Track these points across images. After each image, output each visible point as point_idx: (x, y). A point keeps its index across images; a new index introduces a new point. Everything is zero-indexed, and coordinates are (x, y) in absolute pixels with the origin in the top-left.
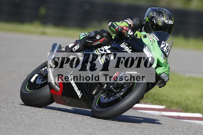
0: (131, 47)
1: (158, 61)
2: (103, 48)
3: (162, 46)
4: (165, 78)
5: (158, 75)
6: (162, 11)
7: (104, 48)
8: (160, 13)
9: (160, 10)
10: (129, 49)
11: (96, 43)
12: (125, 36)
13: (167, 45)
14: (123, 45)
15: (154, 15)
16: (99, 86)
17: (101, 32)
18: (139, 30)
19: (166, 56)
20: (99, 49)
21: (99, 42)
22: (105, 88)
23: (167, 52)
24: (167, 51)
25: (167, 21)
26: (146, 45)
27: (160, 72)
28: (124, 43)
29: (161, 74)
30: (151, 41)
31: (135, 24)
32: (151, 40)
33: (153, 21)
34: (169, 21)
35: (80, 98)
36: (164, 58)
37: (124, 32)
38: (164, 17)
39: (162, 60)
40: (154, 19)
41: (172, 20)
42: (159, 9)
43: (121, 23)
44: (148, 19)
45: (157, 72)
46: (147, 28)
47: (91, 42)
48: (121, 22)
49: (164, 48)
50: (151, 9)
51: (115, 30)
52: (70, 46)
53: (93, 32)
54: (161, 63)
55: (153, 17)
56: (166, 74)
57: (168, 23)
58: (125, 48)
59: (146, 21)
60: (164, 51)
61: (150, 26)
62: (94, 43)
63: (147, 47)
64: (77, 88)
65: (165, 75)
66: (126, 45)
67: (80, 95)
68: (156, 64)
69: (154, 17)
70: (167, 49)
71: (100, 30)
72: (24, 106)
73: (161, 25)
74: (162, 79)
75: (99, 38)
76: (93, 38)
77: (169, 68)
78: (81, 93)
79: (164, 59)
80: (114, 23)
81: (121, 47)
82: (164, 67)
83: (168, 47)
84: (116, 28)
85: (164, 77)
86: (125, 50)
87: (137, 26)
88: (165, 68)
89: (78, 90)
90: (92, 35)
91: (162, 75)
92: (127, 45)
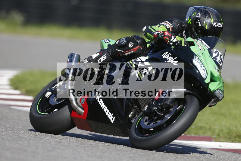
0: (176, 58)
1: (212, 74)
2: (138, 59)
3: (214, 55)
4: (220, 96)
5: (212, 92)
6: (209, 10)
7: (140, 59)
8: (206, 14)
9: (206, 10)
10: (174, 60)
11: (128, 52)
12: (167, 44)
13: (220, 54)
14: (165, 56)
15: (198, 15)
16: (135, 107)
17: (135, 38)
18: (180, 34)
19: (220, 67)
20: (133, 60)
21: (132, 51)
22: (145, 109)
23: (220, 63)
24: (220, 61)
25: (215, 24)
26: (196, 55)
27: (214, 89)
28: (167, 52)
29: (215, 91)
30: (201, 50)
31: (174, 28)
32: (201, 48)
33: (198, 23)
34: (218, 24)
35: (112, 122)
36: (218, 70)
37: (166, 39)
38: (211, 18)
39: (216, 74)
40: (199, 20)
41: (221, 22)
42: (204, 8)
43: (159, 27)
44: (191, 21)
45: (210, 89)
46: (190, 32)
47: (121, 51)
48: (158, 25)
49: (217, 58)
50: (194, 8)
51: (152, 36)
52: (94, 56)
53: (124, 39)
54: (214, 77)
55: (197, 19)
56: (221, 90)
57: (216, 25)
58: (169, 58)
59: (188, 23)
60: (218, 61)
61: (194, 30)
62: (126, 53)
63: (197, 57)
64: (108, 110)
65: (220, 92)
66: (169, 55)
67: (113, 119)
68: (209, 78)
69: (199, 19)
70: (220, 59)
71: (133, 36)
72: (35, 132)
73: (208, 29)
74: (216, 96)
75: (132, 46)
76: (125, 47)
77: (223, 83)
78: (113, 116)
79: (218, 72)
80: (149, 27)
81: (163, 57)
82: (218, 82)
83: (222, 57)
84: (154, 34)
85: (219, 94)
86: (168, 62)
87: (177, 30)
88: (219, 84)
89: (110, 113)
90: (123, 42)
91: (217, 92)
92: (171, 55)
